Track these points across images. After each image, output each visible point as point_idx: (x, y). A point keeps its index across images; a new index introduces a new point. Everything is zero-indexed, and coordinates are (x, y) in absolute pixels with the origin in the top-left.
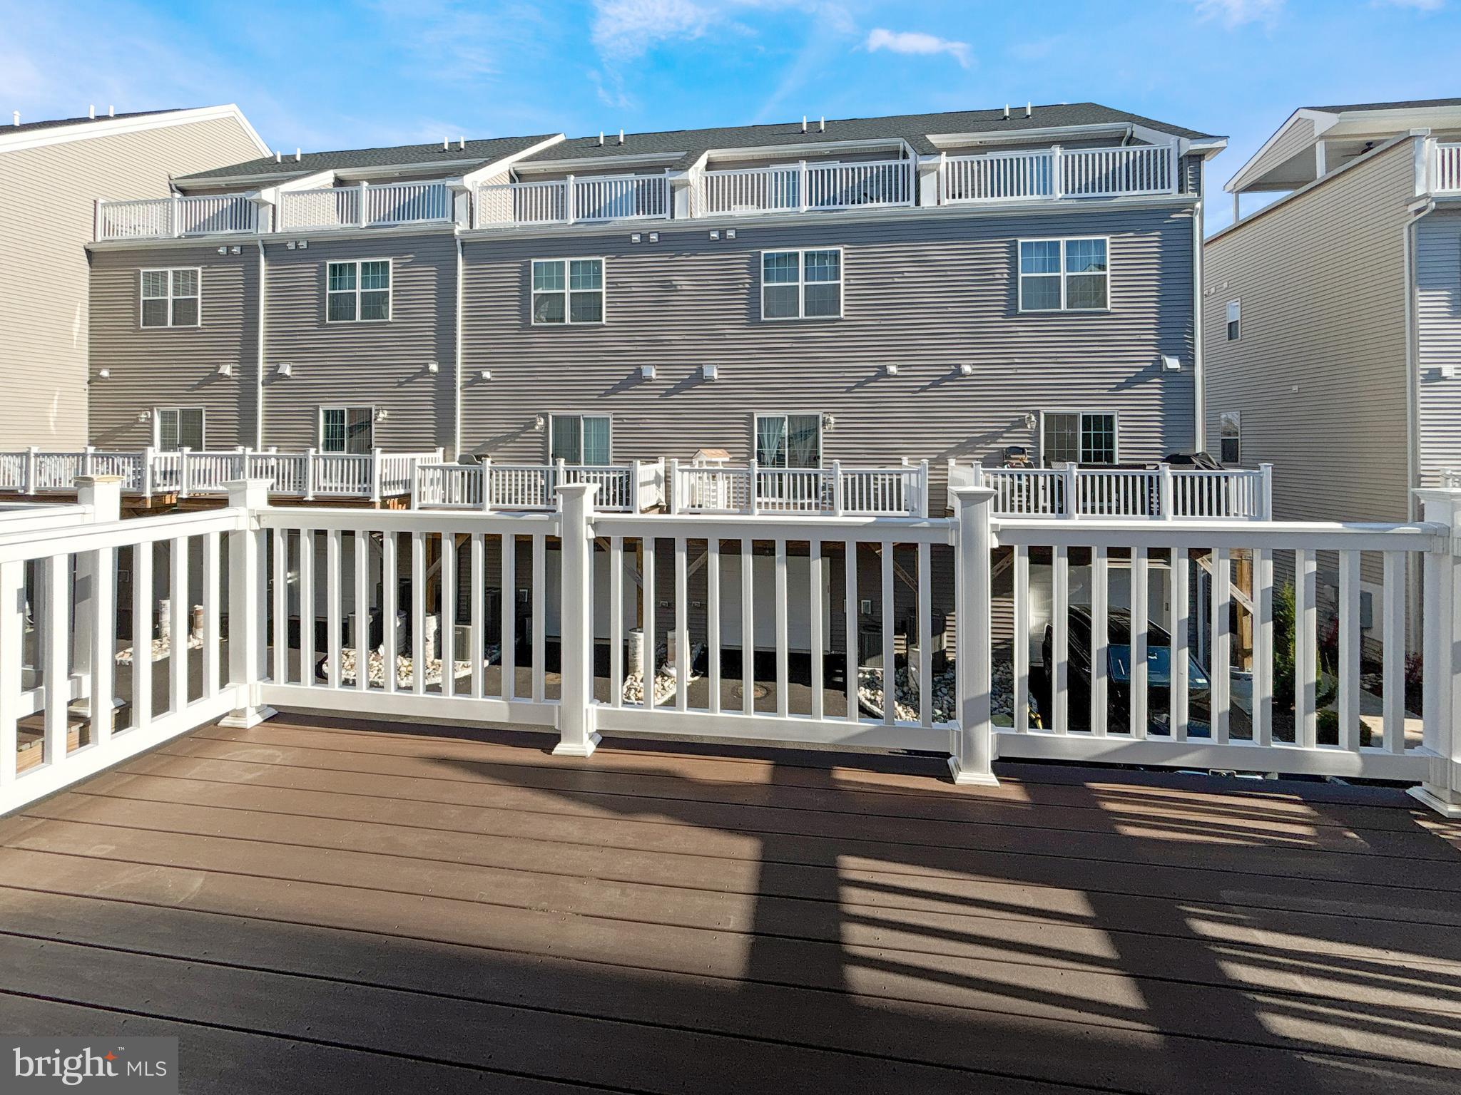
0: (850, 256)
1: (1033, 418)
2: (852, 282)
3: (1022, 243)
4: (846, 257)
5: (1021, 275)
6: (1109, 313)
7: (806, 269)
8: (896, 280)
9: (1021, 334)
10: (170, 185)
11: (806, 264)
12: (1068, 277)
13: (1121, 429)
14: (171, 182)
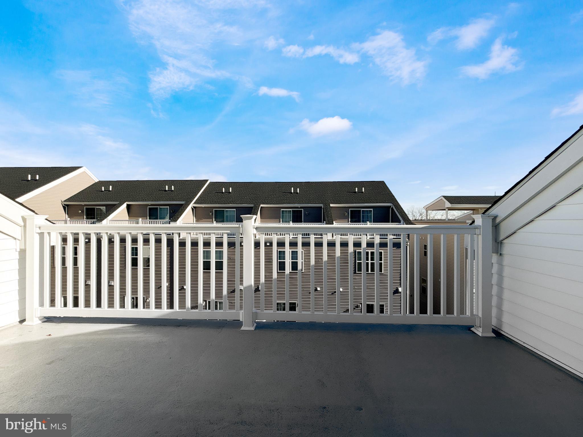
0: (306, 253)
1: (360, 305)
2: (306, 261)
3: (358, 252)
4: (304, 253)
5: (357, 261)
6: (383, 274)
7: (292, 256)
8: (320, 261)
9: (357, 279)
10: (62, 204)
11: (292, 255)
12: (371, 262)
13: (386, 309)
14: (62, 203)
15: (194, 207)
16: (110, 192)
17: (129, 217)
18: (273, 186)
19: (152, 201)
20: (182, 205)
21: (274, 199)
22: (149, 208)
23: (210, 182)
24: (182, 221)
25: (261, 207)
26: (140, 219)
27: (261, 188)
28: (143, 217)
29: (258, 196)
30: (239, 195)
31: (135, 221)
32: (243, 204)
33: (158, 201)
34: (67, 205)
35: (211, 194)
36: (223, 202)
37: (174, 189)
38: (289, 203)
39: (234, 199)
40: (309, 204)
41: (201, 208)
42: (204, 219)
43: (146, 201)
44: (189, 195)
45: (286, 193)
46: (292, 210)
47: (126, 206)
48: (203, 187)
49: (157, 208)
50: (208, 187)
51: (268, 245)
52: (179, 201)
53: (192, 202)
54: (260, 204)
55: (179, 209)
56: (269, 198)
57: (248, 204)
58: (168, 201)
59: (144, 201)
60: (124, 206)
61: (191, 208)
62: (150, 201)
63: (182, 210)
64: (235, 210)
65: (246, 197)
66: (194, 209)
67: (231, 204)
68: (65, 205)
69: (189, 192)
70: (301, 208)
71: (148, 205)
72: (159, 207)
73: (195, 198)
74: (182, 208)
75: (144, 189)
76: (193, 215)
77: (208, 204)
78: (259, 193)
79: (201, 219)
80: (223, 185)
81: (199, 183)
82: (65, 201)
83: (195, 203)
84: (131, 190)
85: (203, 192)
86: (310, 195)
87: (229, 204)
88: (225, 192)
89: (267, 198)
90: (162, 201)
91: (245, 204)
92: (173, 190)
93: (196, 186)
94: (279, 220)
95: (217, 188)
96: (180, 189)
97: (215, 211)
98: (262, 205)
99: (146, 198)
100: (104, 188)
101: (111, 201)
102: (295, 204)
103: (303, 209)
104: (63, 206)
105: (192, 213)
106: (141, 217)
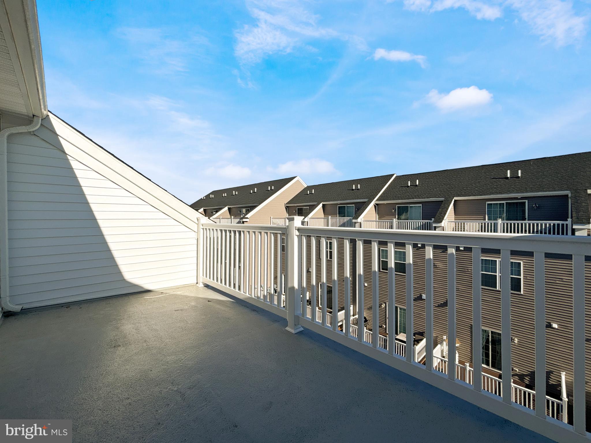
15: (376, 204)
16: (312, 195)
17: (324, 215)
18: (477, 172)
19: (341, 200)
20: (365, 202)
21: (476, 189)
22: (339, 207)
23: (396, 176)
24: (363, 219)
25: (455, 201)
26: (330, 217)
27: (459, 176)
28: (331, 215)
29: (453, 186)
30: (428, 187)
31: (326, 218)
32: (431, 198)
33: (345, 200)
34: (287, 207)
35: (395, 189)
36: (407, 197)
37: (360, 187)
38: (500, 193)
39: (420, 193)
40: (538, 191)
41: (382, 205)
42: (387, 216)
43: (336, 201)
44: (373, 192)
45: (497, 179)
46: (506, 203)
47: (322, 206)
48: (387, 182)
49: (345, 206)
50: (393, 182)
51: (462, 250)
52: (363, 199)
53: (374, 199)
54: (454, 197)
55: (362, 207)
56: (469, 188)
57: (437, 198)
58: (353, 199)
59: (334, 201)
60: (321, 206)
61: (374, 206)
62: (339, 200)
63: (364, 207)
64: (421, 205)
65: (435, 190)
66: (376, 206)
67: (416, 198)
68: (286, 206)
69: (373, 189)
70: (522, 198)
71: (338, 204)
72: (346, 205)
73: (377, 195)
74: (364, 205)
75: (336, 189)
76: (376, 212)
77: (390, 200)
78: (455, 183)
79: (384, 217)
80: (410, 178)
81: (384, 179)
82: (286, 204)
83: (377, 200)
84: (326, 192)
85: (387, 188)
86: (543, 178)
87: (413, 198)
88: (410, 185)
89: (465, 188)
90: (349, 200)
91: (433, 197)
92: (359, 189)
93: (380, 182)
94: (483, 217)
95: (402, 182)
96: (366, 187)
97: (399, 207)
98: (456, 198)
99: (336, 198)
100: (309, 192)
101: (312, 202)
102: (511, 193)
103: (527, 201)
104: (286, 208)
105: (375, 210)
106: (330, 215)
